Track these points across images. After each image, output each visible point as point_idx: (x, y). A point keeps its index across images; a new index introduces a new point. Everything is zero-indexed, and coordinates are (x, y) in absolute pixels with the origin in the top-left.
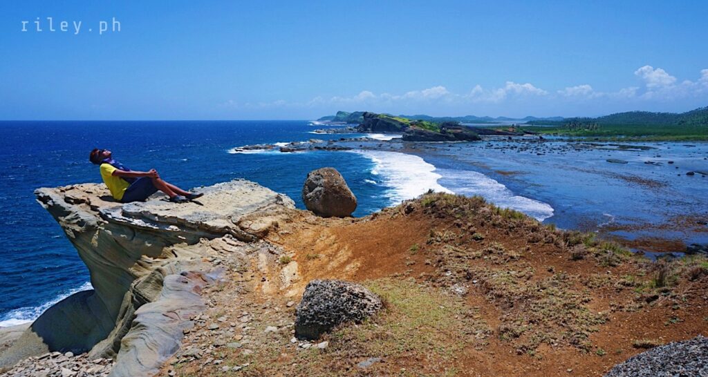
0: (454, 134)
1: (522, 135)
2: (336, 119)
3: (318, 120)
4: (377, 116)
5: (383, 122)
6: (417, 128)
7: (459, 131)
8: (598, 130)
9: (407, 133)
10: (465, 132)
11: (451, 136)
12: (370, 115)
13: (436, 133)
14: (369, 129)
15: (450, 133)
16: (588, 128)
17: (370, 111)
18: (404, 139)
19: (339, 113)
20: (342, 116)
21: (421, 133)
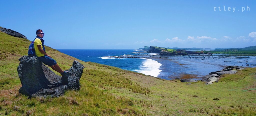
0: (178, 53)
1: (206, 54)
2: (144, 49)
3: (138, 49)
4: (155, 47)
5: (156, 49)
6: (165, 51)
7: (180, 52)
8: (237, 52)
9: (161, 52)
10: (182, 52)
11: (176, 54)
12: (153, 47)
13: (171, 53)
14: (152, 52)
15: (176, 53)
16: (233, 51)
17: (153, 46)
18: (160, 55)
19: (145, 47)
20: (146, 48)
21: (166, 53)
